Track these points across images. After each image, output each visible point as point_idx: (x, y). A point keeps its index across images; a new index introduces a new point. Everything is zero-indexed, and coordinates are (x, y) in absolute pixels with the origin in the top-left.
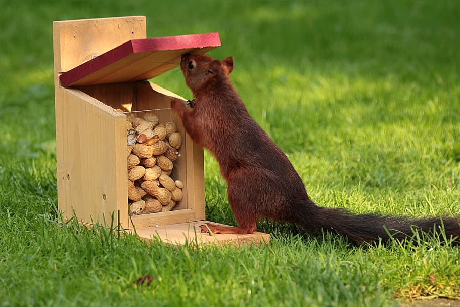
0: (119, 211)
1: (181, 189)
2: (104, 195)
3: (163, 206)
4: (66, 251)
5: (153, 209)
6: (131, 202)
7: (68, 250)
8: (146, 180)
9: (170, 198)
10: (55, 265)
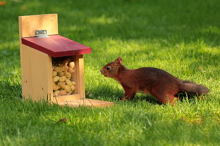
0: (50, 94)
1: (75, 85)
2: (43, 88)
3: (67, 93)
4: (29, 110)
5: (63, 94)
6: (54, 91)
7: (30, 110)
8: (59, 82)
9: (70, 89)
10: (25, 115)
